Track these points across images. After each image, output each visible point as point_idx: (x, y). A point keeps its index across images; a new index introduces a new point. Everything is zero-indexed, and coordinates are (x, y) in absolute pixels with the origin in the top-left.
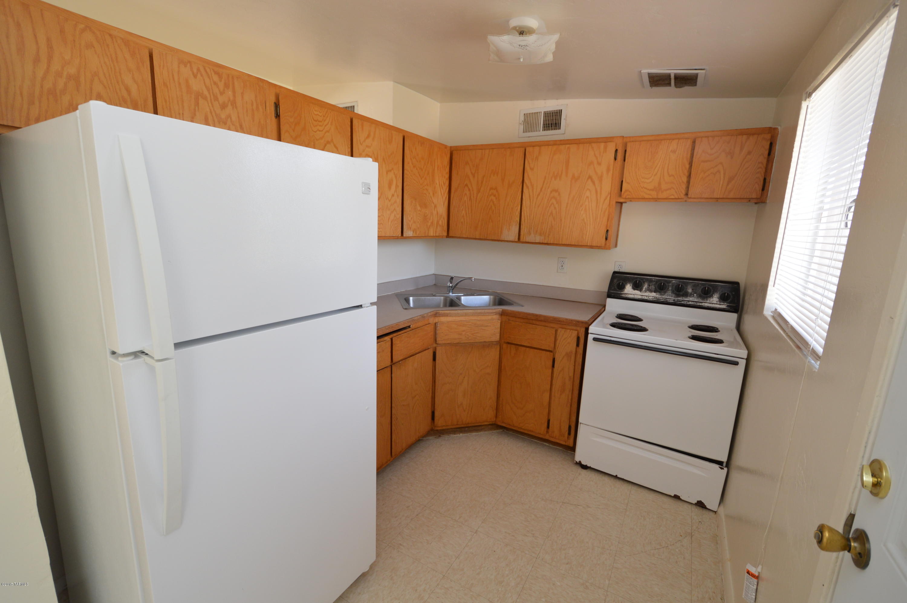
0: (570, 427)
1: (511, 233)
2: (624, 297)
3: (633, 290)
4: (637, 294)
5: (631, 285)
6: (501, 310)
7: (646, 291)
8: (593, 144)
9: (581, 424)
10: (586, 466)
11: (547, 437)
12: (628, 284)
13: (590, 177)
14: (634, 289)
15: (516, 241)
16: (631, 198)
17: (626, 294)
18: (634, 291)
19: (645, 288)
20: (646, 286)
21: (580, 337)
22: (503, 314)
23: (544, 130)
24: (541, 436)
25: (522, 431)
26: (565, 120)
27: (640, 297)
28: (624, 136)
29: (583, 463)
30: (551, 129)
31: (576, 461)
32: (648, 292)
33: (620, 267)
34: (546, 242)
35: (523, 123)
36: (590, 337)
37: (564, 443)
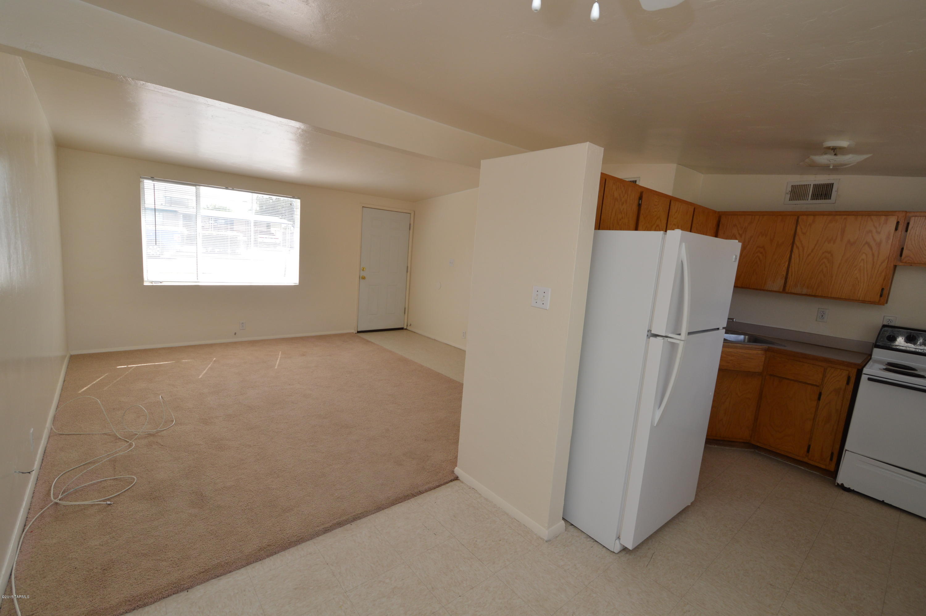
0: (832, 454)
1: (778, 284)
2: (894, 348)
3: (905, 343)
4: (911, 347)
5: (904, 338)
6: (767, 347)
7: (920, 345)
8: (872, 217)
9: (847, 451)
10: (849, 488)
11: (806, 460)
12: (900, 337)
13: (867, 243)
14: (907, 343)
15: (780, 291)
16: (912, 263)
17: (897, 345)
18: (907, 344)
19: (920, 343)
20: (921, 340)
21: (851, 376)
22: (767, 350)
23: (813, 200)
24: (798, 458)
25: (778, 451)
26: (836, 192)
27: (914, 350)
28: (907, 211)
29: (846, 485)
30: (821, 198)
31: (837, 483)
32: (923, 345)
33: (889, 321)
34: (813, 294)
35: (790, 193)
36: (864, 378)
37: (823, 467)
